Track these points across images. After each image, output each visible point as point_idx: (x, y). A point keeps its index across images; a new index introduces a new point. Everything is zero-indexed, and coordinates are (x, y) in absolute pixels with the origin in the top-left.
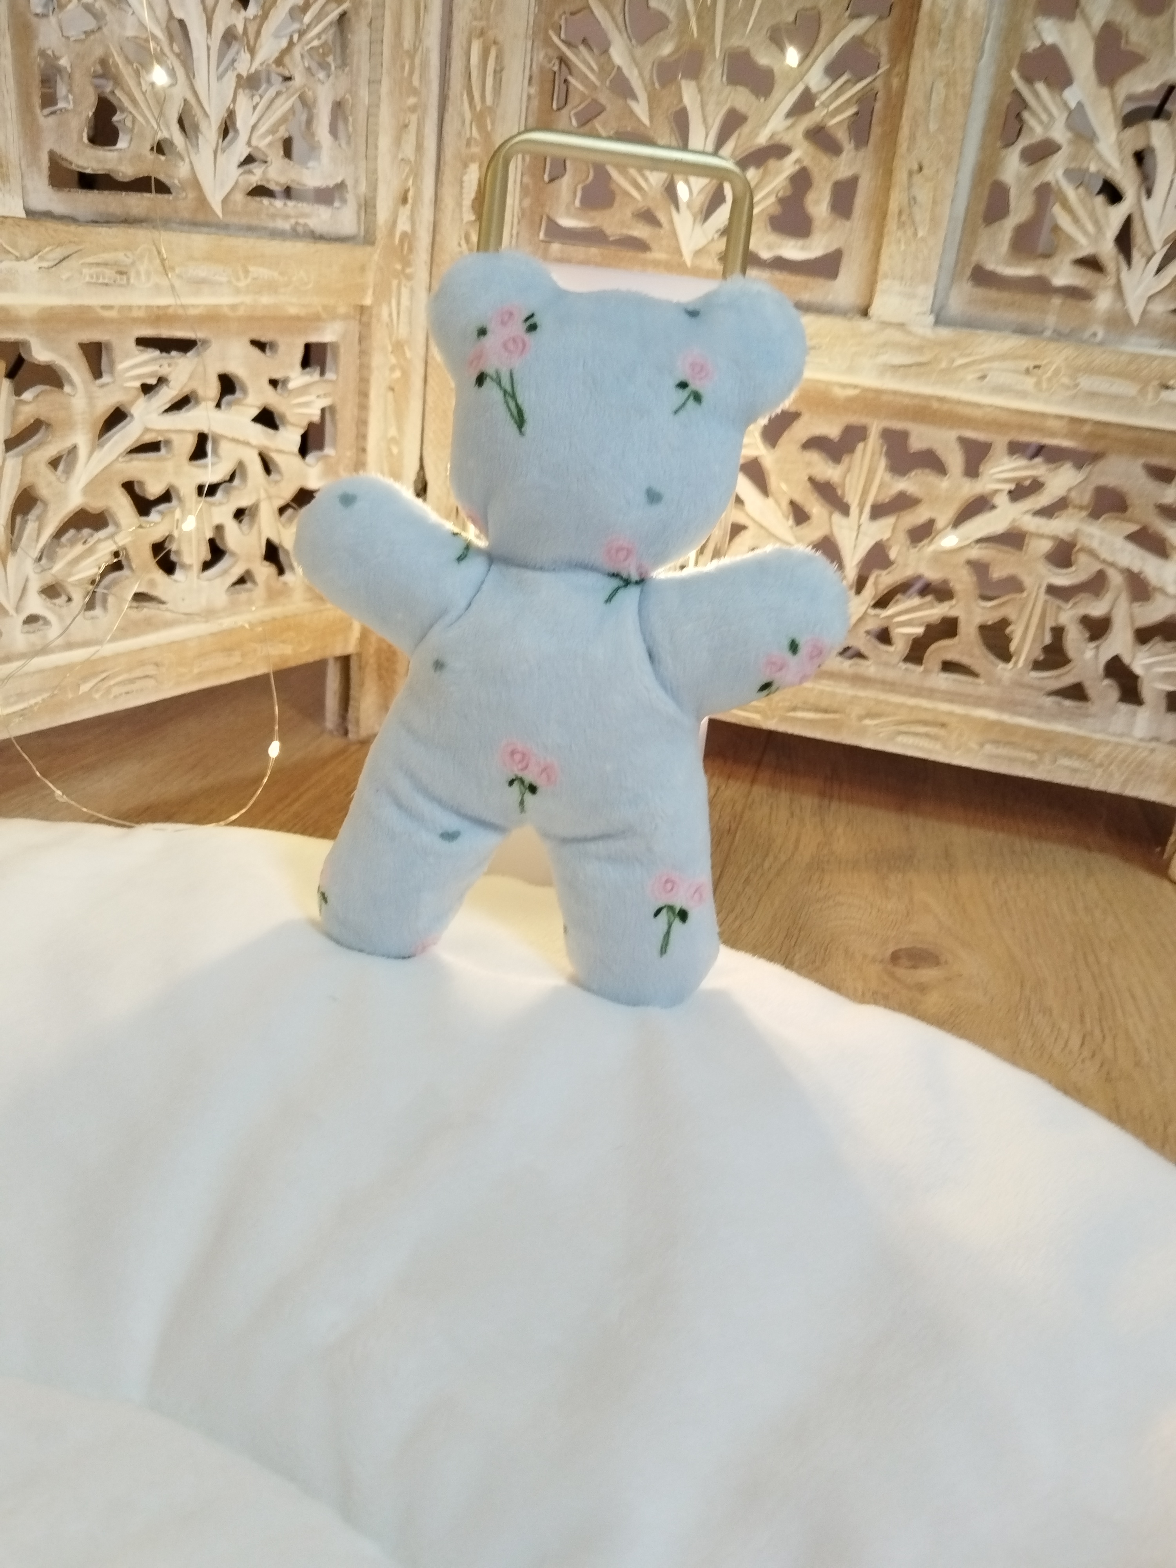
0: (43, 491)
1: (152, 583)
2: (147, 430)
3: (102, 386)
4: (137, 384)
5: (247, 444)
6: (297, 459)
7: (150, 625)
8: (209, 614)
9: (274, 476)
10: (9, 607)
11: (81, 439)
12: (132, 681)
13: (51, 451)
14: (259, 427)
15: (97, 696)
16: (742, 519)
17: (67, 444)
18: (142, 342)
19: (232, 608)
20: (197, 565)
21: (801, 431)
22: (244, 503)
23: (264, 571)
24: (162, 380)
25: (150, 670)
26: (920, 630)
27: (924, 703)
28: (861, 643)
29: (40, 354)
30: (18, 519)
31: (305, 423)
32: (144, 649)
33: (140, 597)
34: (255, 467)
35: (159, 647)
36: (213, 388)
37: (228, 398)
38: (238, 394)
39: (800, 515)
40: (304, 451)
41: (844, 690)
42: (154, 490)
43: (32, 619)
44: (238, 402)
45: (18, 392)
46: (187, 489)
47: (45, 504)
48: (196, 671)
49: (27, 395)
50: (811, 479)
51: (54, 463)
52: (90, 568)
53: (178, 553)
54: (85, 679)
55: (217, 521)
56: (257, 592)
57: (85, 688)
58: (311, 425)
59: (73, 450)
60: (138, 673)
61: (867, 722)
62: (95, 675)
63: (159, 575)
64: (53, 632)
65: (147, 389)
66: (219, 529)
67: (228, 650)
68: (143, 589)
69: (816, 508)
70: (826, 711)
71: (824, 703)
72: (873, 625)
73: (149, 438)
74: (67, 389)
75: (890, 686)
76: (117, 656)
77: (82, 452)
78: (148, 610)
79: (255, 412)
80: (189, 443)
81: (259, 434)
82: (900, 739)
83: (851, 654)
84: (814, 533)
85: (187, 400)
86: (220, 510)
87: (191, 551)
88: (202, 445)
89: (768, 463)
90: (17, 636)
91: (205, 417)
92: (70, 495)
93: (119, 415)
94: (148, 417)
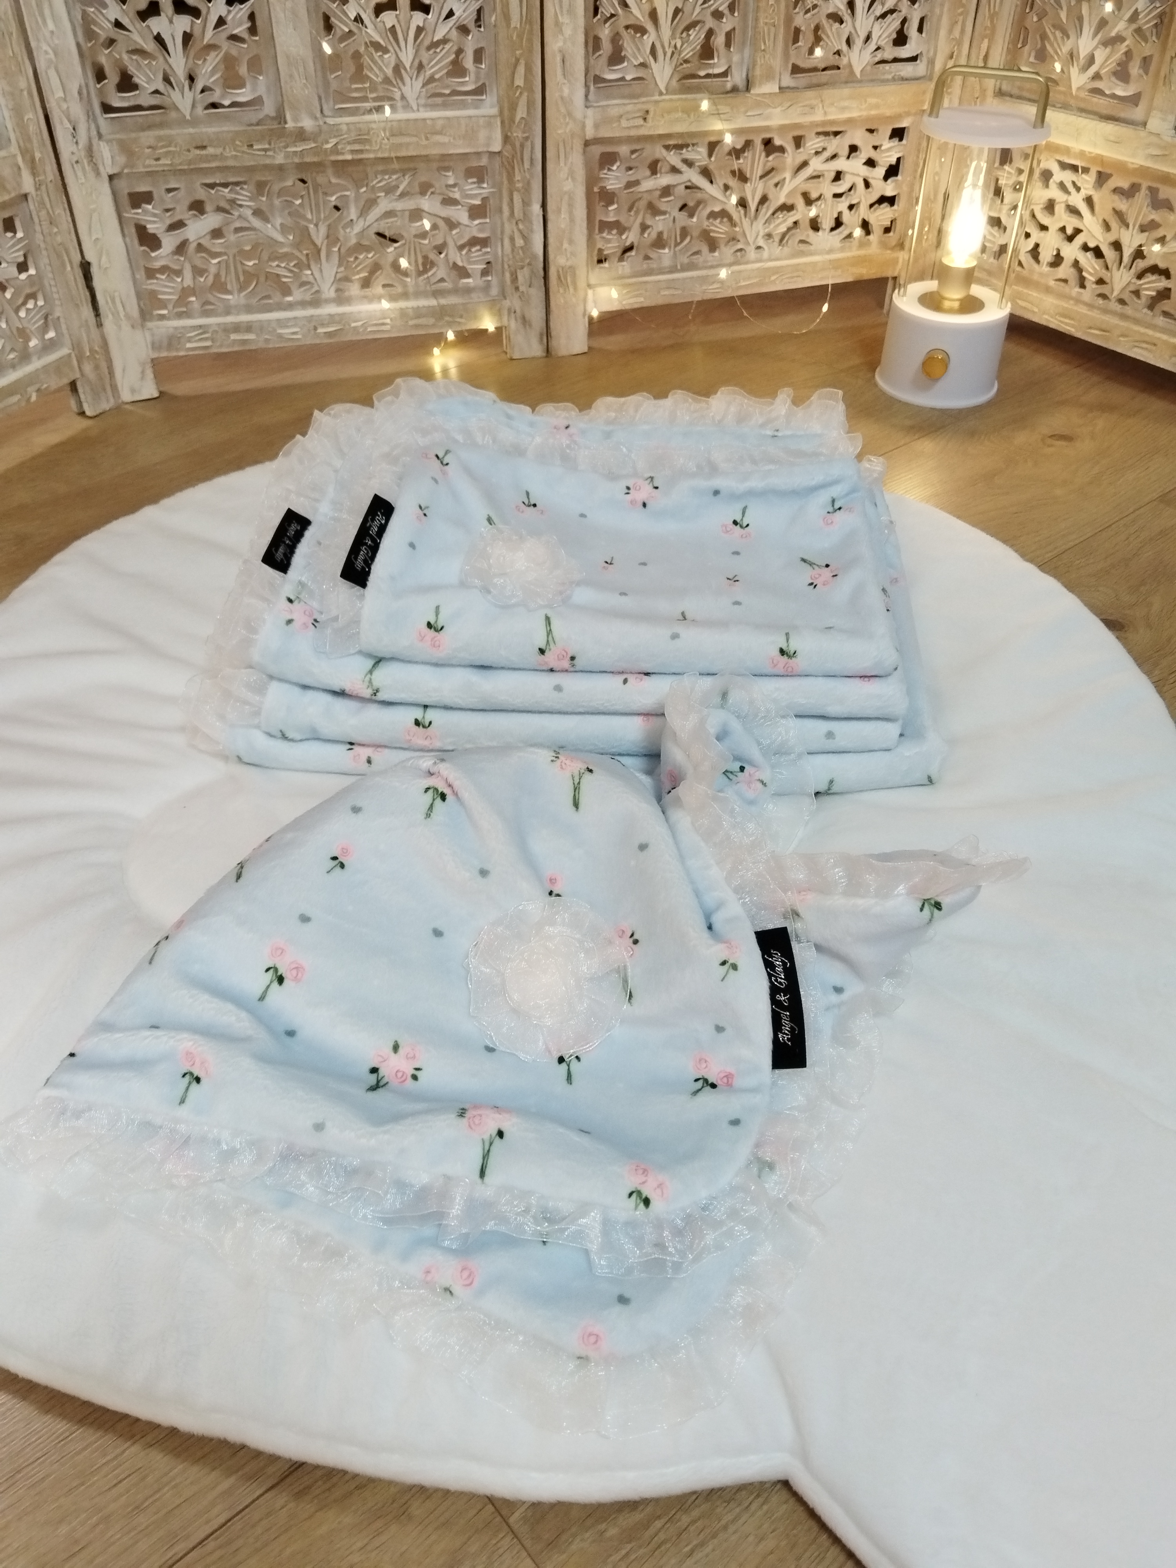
0: (770, 196)
1: (808, 236)
2: (815, 171)
3: (799, 153)
4: (813, 151)
5: (858, 175)
6: (882, 182)
7: (804, 254)
8: (831, 251)
9: (870, 190)
10: (751, 243)
11: (788, 175)
12: (792, 277)
13: (776, 180)
14: (865, 167)
15: (777, 282)
16: (1081, 227)
17: (783, 177)
18: (818, 134)
19: (842, 249)
20: (828, 229)
21: (1112, 183)
22: (854, 202)
23: (858, 232)
24: (824, 149)
25: (800, 273)
26: (1154, 293)
27: (1150, 332)
28: (1126, 296)
29: (777, 142)
30: (760, 207)
31: (888, 165)
32: (798, 264)
33: (802, 242)
34: (861, 185)
35: (805, 264)
36: (846, 151)
37: (853, 154)
38: (858, 153)
39: (1107, 227)
40: (886, 178)
41: (1114, 321)
42: (814, 195)
43: (759, 248)
44: (857, 157)
45: (768, 155)
46: (828, 195)
47: (771, 201)
48: (820, 276)
49: (771, 158)
50: (1114, 209)
51: (776, 185)
52: (783, 228)
53: (821, 223)
54: (774, 274)
55: (839, 210)
56: (855, 242)
57: (773, 278)
58: (891, 166)
59: (785, 179)
60: (795, 274)
61: (1122, 339)
62: (777, 273)
63: (811, 232)
64: (765, 254)
65: (817, 153)
66: (840, 213)
67: (836, 268)
68: (803, 238)
69: (1114, 225)
70: (1104, 331)
71: (1104, 327)
72: (1132, 288)
73: (815, 174)
74: (786, 155)
75: (1137, 321)
76: (788, 266)
77: (787, 181)
78: (803, 247)
79: (864, 161)
80: (833, 175)
81: (865, 171)
82: (1136, 350)
83: (1122, 302)
84: (1112, 237)
85: (834, 156)
86: (842, 205)
87: (827, 223)
88: (838, 176)
89: (1096, 199)
90: (752, 254)
91: (841, 164)
92: (781, 197)
93: (805, 164)
94: (816, 165)
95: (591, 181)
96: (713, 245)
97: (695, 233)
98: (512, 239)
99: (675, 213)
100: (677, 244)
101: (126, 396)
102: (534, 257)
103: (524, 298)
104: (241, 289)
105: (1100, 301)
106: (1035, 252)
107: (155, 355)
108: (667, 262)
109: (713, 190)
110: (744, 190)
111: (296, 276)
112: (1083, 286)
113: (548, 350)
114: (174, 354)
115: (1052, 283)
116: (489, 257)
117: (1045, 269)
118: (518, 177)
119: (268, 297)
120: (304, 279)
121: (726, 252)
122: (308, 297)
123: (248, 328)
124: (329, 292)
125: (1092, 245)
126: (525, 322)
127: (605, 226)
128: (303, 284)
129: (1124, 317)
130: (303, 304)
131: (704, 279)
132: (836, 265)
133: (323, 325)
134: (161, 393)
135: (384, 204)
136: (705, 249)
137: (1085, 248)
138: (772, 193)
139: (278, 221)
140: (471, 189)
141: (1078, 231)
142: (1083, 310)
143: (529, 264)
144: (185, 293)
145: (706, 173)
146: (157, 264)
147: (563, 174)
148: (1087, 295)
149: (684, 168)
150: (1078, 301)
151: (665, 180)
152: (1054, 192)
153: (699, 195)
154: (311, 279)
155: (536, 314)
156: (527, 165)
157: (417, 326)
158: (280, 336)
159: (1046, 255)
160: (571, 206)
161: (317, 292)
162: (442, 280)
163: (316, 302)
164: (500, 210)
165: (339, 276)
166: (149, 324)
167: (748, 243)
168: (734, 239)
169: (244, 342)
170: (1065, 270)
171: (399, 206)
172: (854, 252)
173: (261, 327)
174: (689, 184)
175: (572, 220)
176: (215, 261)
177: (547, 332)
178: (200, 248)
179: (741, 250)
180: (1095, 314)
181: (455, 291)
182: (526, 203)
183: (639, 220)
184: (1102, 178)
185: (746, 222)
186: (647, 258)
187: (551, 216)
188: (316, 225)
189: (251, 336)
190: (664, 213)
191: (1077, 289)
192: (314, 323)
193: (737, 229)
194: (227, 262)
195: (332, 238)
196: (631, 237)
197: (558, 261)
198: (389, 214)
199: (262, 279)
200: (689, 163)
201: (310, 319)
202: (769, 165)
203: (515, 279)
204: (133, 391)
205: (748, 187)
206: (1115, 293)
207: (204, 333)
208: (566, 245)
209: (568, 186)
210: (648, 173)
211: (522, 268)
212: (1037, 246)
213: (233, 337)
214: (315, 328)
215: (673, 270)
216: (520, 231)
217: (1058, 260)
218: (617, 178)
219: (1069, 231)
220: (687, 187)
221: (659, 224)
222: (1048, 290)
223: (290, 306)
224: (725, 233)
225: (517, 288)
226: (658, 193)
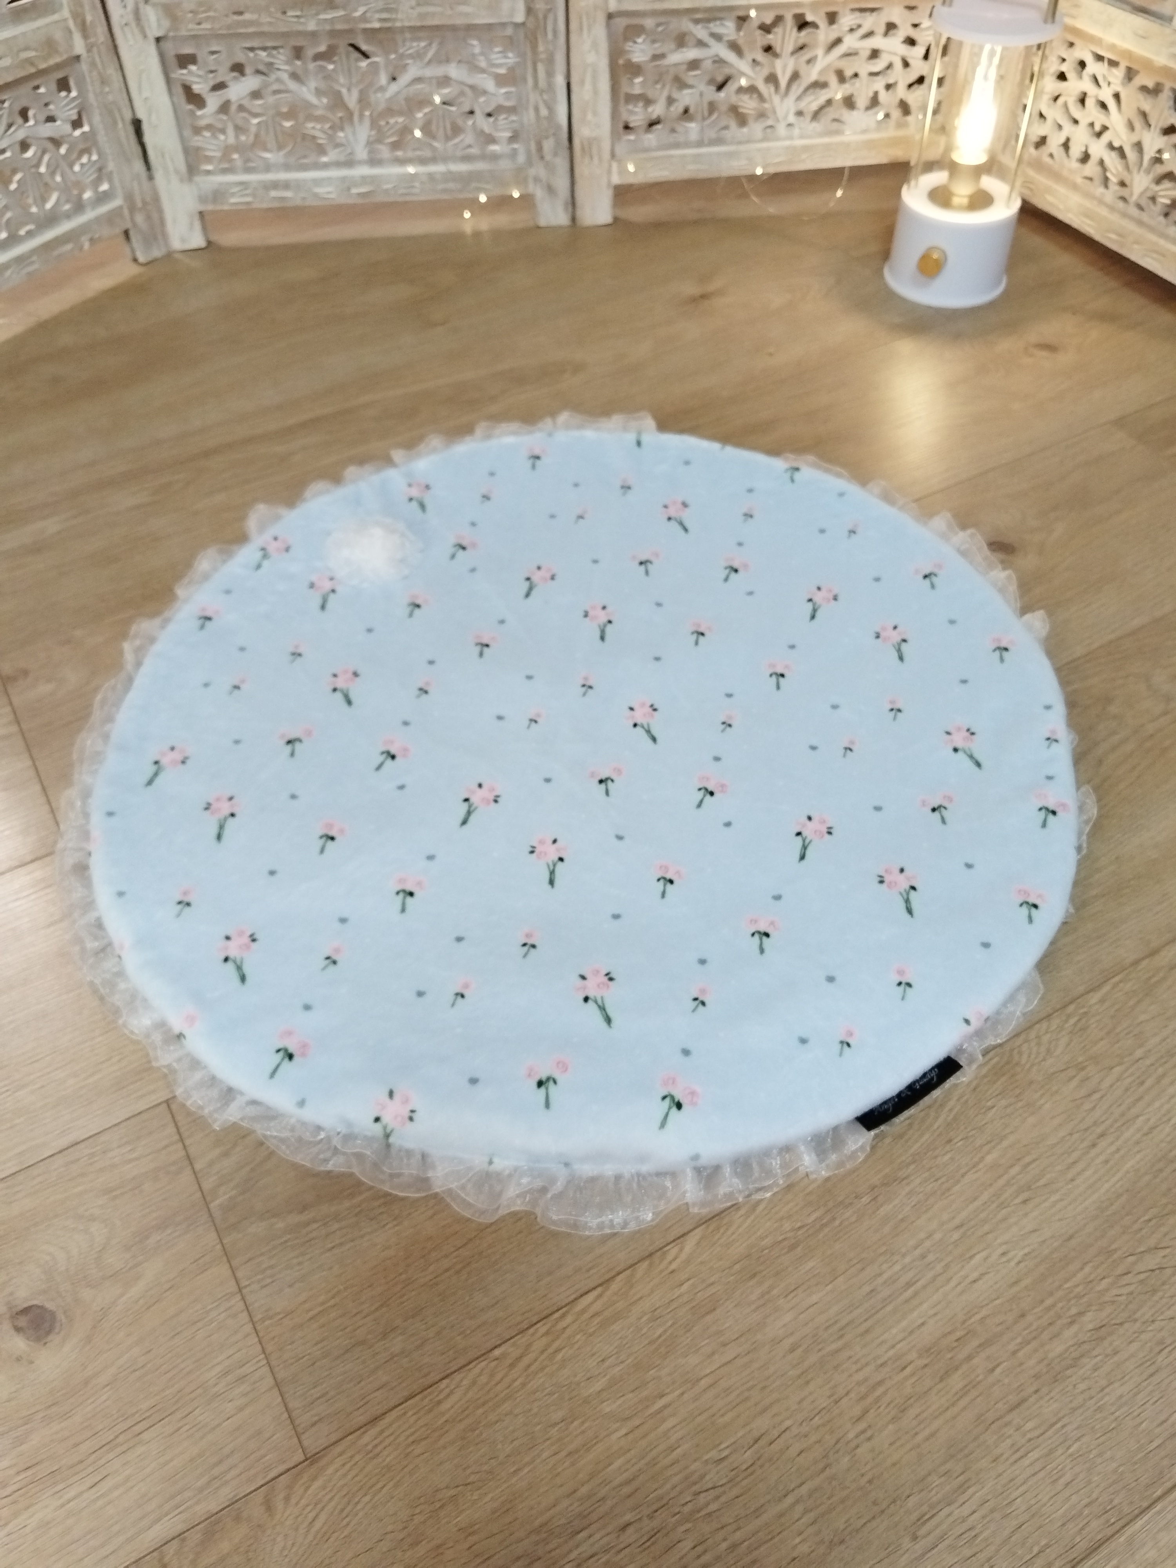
0: (802, 73)
1: (842, 114)
2: (849, 48)
3: (833, 29)
4: (848, 28)
5: (895, 54)
6: (921, 61)
7: (838, 132)
8: (867, 131)
9: (908, 69)
10: (781, 120)
11: (820, 52)
12: (825, 157)
13: (808, 57)
14: (904, 46)
15: (809, 161)
16: (1108, 125)
17: (815, 54)
18: (853, 10)
19: (878, 130)
20: (863, 108)
21: (1139, 81)
22: (891, 81)
23: (896, 114)
24: (859, 26)
26: (1168, 202)
27: (1162, 242)
28: (1144, 202)
29: (809, 18)
30: (791, 83)
31: (927, 44)
32: (829, 144)
33: (835, 120)
34: (898, 64)
35: (836, 143)
36: (882, 28)
37: (891, 32)
38: (896, 31)
39: (1131, 127)
40: (926, 57)
41: (1131, 226)
42: (848, 73)
43: (790, 125)
44: (894, 35)
45: (799, 31)
46: (863, 73)
47: (802, 78)
49: (802, 34)
50: (1139, 109)
51: (809, 62)
52: (814, 106)
53: (856, 101)
54: (805, 153)
55: (876, 89)
56: (892, 122)
57: (803, 157)
59: (817, 55)
60: (827, 154)
61: (1136, 246)
62: (807, 151)
63: (845, 111)
64: (796, 131)
65: (852, 30)
66: (876, 94)
67: (870, 149)
68: (837, 117)
69: (1138, 124)
70: (1120, 236)
72: (1149, 194)
73: (850, 51)
74: (819, 31)
75: (1151, 229)
76: (819, 145)
77: (820, 58)
78: (835, 125)
79: (902, 39)
80: (868, 53)
81: (904, 49)
82: (1148, 259)
83: (1140, 207)
84: (1135, 138)
85: (870, 34)
86: (879, 85)
87: (862, 101)
88: (875, 54)
89: (1123, 96)
90: (782, 130)
91: (877, 42)
92: (813, 74)
93: (838, 41)
94: (850, 42)
95: (616, 54)
96: (742, 120)
97: (724, 108)
98: (537, 110)
99: (702, 87)
100: (704, 119)
101: (177, 245)
102: (558, 127)
103: (550, 168)
104: (280, 148)
105: (1121, 204)
106: (1066, 145)
107: (202, 208)
108: (694, 136)
109: (743, 65)
110: (774, 67)
111: (331, 138)
112: (1106, 187)
113: (574, 219)
114: (219, 207)
115: (1079, 180)
116: (515, 125)
117: (1075, 165)
118: (541, 48)
119: (305, 157)
120: (338, 141)
121: (756, 128)
122: (342, 158)
123: (286, 185)
124: (362, 153)
125: (1116, 144)
126: (551, 190)
127: (630, 98)
128: (337, 145)
129: (1140, 223)
130: (338, 164)
131: (731, 155)
132: (870, 145)
133: (356, 185)
134: (210, 243)
135: (413, 71)
136: (733, 124)
137: (1111, 146)
138: (803, 70)
139: (313, 84)
140: (497, 59)
141: (1105, 128)
142: (1104, 212)
143: (554, 134)
144: (227, 151)
145: (735, 47)
146: (203, 123)
147: (587, 46)
148: (1110, 195)
149: (711, 42)
150: (1101, 201)
151: (692, 54)
152: (1086, 85)
153: (727, 71)
154: (344, 141)
155: (562, 183)
156: (550, 36)
157: (445, 191)
158: (316, 195)
159: (1076, 151)
160: (595, 78)
161: (350, 154)
162: (470, 146)
163: (349, 163)
164: (525, 80)
165: (371, 139)
166: (198, 179)
167: (778, 120)
168: (762, 115)
169: (283, 199)
170: (1091, 168)
171: (429, 72)
172: (891, 132)
173: (298, 186)
174: (716, 59)
175: (596, 92)
176: (255, 121)
177: (573, 202)
178: (241, 108)
179: (771, 127)
180: (1114, 218)
181: (483, 157)
182: (550, 74)
183: (665, 94)
184: (1130, 74)
185: (776, 99)
186: (673, 131)
187: (574, 87)
188: (349, 90)
189: (288, 194)
190: (691, 87)
191: (1101, 190)
192: (347, 184)
193: (766, 105)
194: (266, 122)
195: (363, 101)
196: (657, 110)
197: (582, 132)
198: (418, 80)
199: (299, 140)
200: (718, 37)
201: (343, 179)
202: (801, 42)
203: (540, 148)
204: (183, 240)
205: (778, 64)
206: (1135, 198)
207: (246, 189)
208: (590, 116)
209: (591, 58)
210: (673, 46)
211: (547, 138)
212: (1068, 140)
213: (274, 193)
214: (349, 189)
215: (700, 144)
216: (545, 102)
217: (1085, 158)
218: (643, 51)
219: (1097, 128)
220: (714, 62)
221: (686, 98)
222: (1075, 187)
223: (326, 166)
224: (755, 109)
225: (542, 158)
226: (684, 67)
